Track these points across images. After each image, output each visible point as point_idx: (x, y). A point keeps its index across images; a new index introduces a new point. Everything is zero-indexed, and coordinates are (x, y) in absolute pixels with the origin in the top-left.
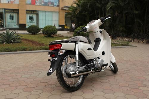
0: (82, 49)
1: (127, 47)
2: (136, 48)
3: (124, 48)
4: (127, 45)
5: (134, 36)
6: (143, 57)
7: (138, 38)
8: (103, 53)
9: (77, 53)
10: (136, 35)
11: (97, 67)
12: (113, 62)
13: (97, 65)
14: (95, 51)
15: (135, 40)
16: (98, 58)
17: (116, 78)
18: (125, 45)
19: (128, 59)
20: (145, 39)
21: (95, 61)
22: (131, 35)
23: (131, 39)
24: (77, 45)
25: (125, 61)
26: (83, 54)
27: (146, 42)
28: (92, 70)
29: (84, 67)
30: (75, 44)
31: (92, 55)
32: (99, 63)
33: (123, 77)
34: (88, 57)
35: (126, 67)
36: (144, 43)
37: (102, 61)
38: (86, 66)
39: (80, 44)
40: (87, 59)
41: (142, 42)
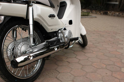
0: (40, 16)
1: (88, 17)
2: (96, 18)
3: (85, 18)
4: (87, 15)
5: (93, 7)
6: (107, 27)
7: (96, 10)
8: (71, 22)
9: (31, 22)
10: (94, 6)
11: (63, 43)
12: (83, 34)
13: (63, 40)
14: (59, 20)
15: (93, 11)
16: (65, 29)
17: (86, 54)
18: (86, 15)
19: (92, 29)
20: (102, 10)
21: (60, 34)
22: (90, 7)
23: (89, 11)
24: (30, 8)
25: (90, 31)
26: (41, 23)
27: (103, 13)
28: (56, 49)
29: (44, 43)
30: (26, 5)
31: (55, 25)
32: (65, 36)
33: (94, 52)
34: (49, 28)
35: (93, 38)
36: (101, 14)
37: (70, 33)
38: (47, 42)
39: (36, 7)
40: (48, 32)
41: (99, 13)
